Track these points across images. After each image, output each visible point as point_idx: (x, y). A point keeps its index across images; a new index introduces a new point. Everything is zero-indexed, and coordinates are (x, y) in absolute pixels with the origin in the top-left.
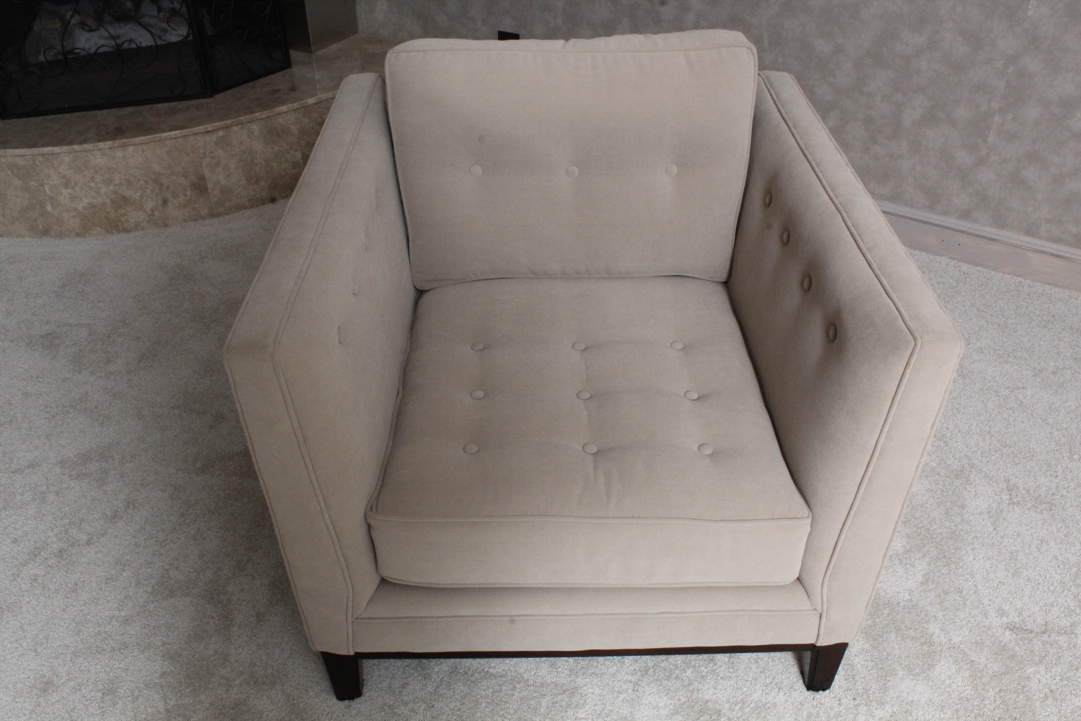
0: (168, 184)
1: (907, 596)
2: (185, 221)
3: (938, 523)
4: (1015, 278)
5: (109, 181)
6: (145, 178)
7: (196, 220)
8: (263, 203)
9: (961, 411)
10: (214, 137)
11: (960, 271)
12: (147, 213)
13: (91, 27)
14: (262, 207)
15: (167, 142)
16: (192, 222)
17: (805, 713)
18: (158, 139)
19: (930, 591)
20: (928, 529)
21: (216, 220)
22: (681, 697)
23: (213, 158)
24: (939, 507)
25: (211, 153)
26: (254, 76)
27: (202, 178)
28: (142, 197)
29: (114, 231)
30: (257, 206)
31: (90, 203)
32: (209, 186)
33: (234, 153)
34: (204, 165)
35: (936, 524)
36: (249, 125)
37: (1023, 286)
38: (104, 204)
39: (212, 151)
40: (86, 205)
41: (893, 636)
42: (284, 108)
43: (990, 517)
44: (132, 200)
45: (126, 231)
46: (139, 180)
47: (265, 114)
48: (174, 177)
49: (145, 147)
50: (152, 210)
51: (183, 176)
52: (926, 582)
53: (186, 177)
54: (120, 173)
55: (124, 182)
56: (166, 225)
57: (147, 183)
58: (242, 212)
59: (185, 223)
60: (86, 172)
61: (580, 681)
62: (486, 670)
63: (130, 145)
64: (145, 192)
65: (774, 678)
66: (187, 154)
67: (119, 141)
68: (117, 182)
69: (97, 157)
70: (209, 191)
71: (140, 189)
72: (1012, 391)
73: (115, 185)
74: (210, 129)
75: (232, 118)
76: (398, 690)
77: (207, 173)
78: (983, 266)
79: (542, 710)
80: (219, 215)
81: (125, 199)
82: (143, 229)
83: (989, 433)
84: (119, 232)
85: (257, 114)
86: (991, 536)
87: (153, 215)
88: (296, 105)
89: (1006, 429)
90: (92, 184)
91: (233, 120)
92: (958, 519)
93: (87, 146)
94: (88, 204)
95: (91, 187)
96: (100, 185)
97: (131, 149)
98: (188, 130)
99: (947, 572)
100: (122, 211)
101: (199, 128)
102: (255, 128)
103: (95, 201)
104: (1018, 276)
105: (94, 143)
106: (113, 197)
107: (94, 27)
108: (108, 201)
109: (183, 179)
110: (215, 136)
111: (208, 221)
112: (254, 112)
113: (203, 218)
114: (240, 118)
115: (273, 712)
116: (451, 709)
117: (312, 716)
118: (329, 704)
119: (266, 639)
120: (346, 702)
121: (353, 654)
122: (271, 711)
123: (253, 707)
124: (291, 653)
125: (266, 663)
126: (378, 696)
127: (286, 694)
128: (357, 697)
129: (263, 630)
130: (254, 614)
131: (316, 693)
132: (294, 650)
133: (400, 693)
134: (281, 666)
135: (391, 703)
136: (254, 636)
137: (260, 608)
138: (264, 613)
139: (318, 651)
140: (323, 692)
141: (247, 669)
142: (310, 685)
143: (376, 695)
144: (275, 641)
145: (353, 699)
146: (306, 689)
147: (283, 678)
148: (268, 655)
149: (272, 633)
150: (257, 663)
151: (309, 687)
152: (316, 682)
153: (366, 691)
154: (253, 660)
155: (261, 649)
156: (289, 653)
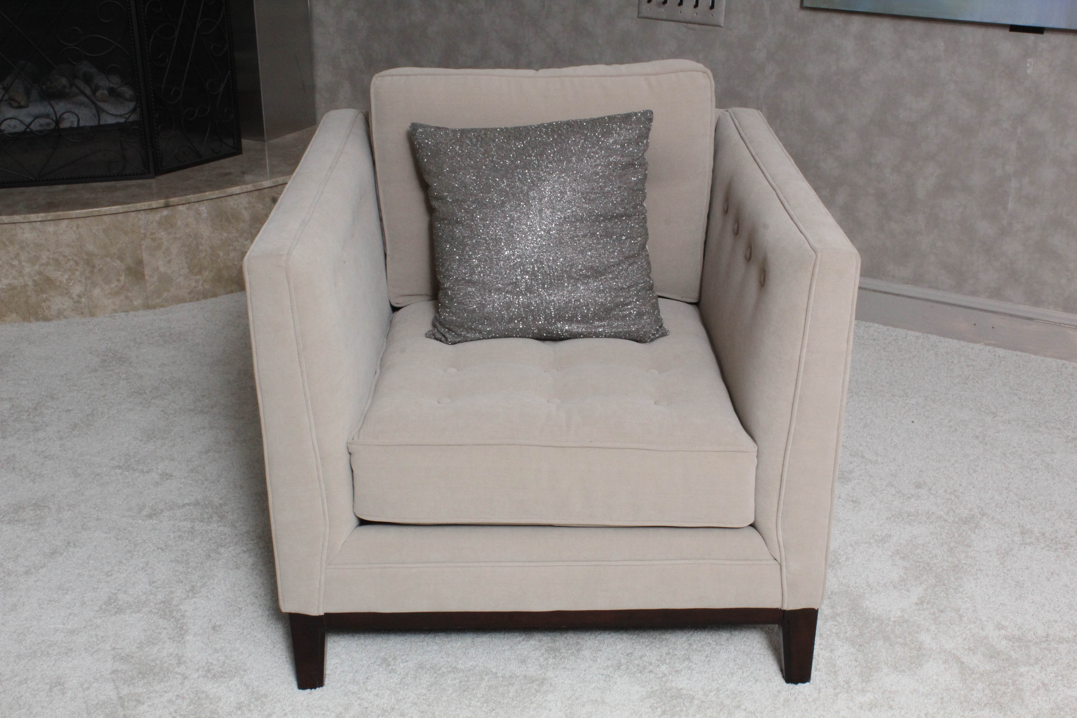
0: (101, 266)
1: (899, 613)
2: (115, 311)
3: (940, 559)
4: (1059, 361)
5: (34, 260)
6: (76, 258)
7: (127, 312)
8: (205, 297)
9: (977, 471)
10: (157, 216)
11: (995, 355)
12: (73, 299)
13: (19, 103)
14: (203, 301)
15: (105, 218)
16: (123, 313)
17: (782, 699)
18: (97, 214)
19: (924, 610)
20: (928, 564)
21: (151, 312)
22: (654, 686)
23: (154, 240)
24: (942, 546)
25: (152, 234)
26: (200, 160)
27: (140, 263)
28: (69, 279)
29: (32, 319)
30: (198, 300)
31: (10, 284)
32: (146, 273)
33: (178, 236)
34: (143, 247)
35: (937, 560)
36: (196, 205)
37: (1066, 368)
38: (26, 286)
39: (154, 232)
40: (4, 287)
41: (880, 643)
42: (236, 189)
43: (998, 554)
44: (58, 284)
45: (46, 319)
46: (69, 260)
47: (216, 194)
48: (108, 259)
49: (80, 222)
50: (79, 296)
51: (118, 258)
52: (921, 602)
53: (121, 259)
54: (49, 251)
55: (51, 262)
56: (92, 315)
57: (77, 263)
58: (180, 305)
59: (115, 314)
60: (10, 248)
61: (550, 674)
62: (453, 665)
63: (64, 219)
64: (73, 274)
65: (752, 673)
66: (126, 233)
67: (53, 214)
68: (44, 261)
69: (26, 231)
70: (147, 277)
71: (69, 270)
72: (1038, 455)
73: (43, 264)
74: (154, 207)
75: (178, 196)
76: (362, 681)
77: (145, 256)
78: (1022, 350)
79: (511, 695)
80: (154, 307)
81: (49, 280)
82: (66, 317)
83: (1007, 489)
84: (37, 320)
85: (207, 193)
86: (997, 569)
87: (79, 302)
88: (250, 187)
89: (1027, 485)
90: (15, 263)
91: (180, 198)
92: (963, 555)
93: (17, 218)
94: (6, 285)
95: (13, 266)
96: (24, 264)
97: (64, 223)
98: (130, 205)
99: (945, 595)
100: (44, 296)
101: (143, 204)
102: (203, 208)
103: (15, 282)
104: (1061, 359)
105: (24, 214)
106: (36, 278)
107: (23, 103)
108: (30, 283)
109: (118, 262)
110: (159, 215)
111: (141, 312)
112: (205, 191)
113: (136, 309)
114: (188, 196)
115: (232, 698)
116: (416, 695)
117: (272, 700)
118: (290, 691)
119: (223, 645)
120: (308, 691)
121: (322, 614)
122: (230, 697)
123: (210, 694)
124: (250, 655)
125: (224, 663)
126: (341, 686)
127: (245, 685)
128: (319, 687)
129: (220, 638)
130: (210, 626)
131: (277, 684)
132: (253, 652)
133: (364, 683)
134: (240, 664)
135: (355, 690)
136: (210, 642)
137: (216, 621)
138: (220, 625)
139: (287, 613)
140: (284, 683)
141: (204, 667)
142: (270, 678)
143: (339, 685)
144: (233, 646)
145: (315, 688)
146: (266, 680)
147: (242, 673)
148: (226, 656)
149: (230, 640)
150: (214, 662)
151: (269, 679)
152: (277, 676)
153: (328, 682)
154: (210, 660)
155: (218, 652)
156: (247, 655)
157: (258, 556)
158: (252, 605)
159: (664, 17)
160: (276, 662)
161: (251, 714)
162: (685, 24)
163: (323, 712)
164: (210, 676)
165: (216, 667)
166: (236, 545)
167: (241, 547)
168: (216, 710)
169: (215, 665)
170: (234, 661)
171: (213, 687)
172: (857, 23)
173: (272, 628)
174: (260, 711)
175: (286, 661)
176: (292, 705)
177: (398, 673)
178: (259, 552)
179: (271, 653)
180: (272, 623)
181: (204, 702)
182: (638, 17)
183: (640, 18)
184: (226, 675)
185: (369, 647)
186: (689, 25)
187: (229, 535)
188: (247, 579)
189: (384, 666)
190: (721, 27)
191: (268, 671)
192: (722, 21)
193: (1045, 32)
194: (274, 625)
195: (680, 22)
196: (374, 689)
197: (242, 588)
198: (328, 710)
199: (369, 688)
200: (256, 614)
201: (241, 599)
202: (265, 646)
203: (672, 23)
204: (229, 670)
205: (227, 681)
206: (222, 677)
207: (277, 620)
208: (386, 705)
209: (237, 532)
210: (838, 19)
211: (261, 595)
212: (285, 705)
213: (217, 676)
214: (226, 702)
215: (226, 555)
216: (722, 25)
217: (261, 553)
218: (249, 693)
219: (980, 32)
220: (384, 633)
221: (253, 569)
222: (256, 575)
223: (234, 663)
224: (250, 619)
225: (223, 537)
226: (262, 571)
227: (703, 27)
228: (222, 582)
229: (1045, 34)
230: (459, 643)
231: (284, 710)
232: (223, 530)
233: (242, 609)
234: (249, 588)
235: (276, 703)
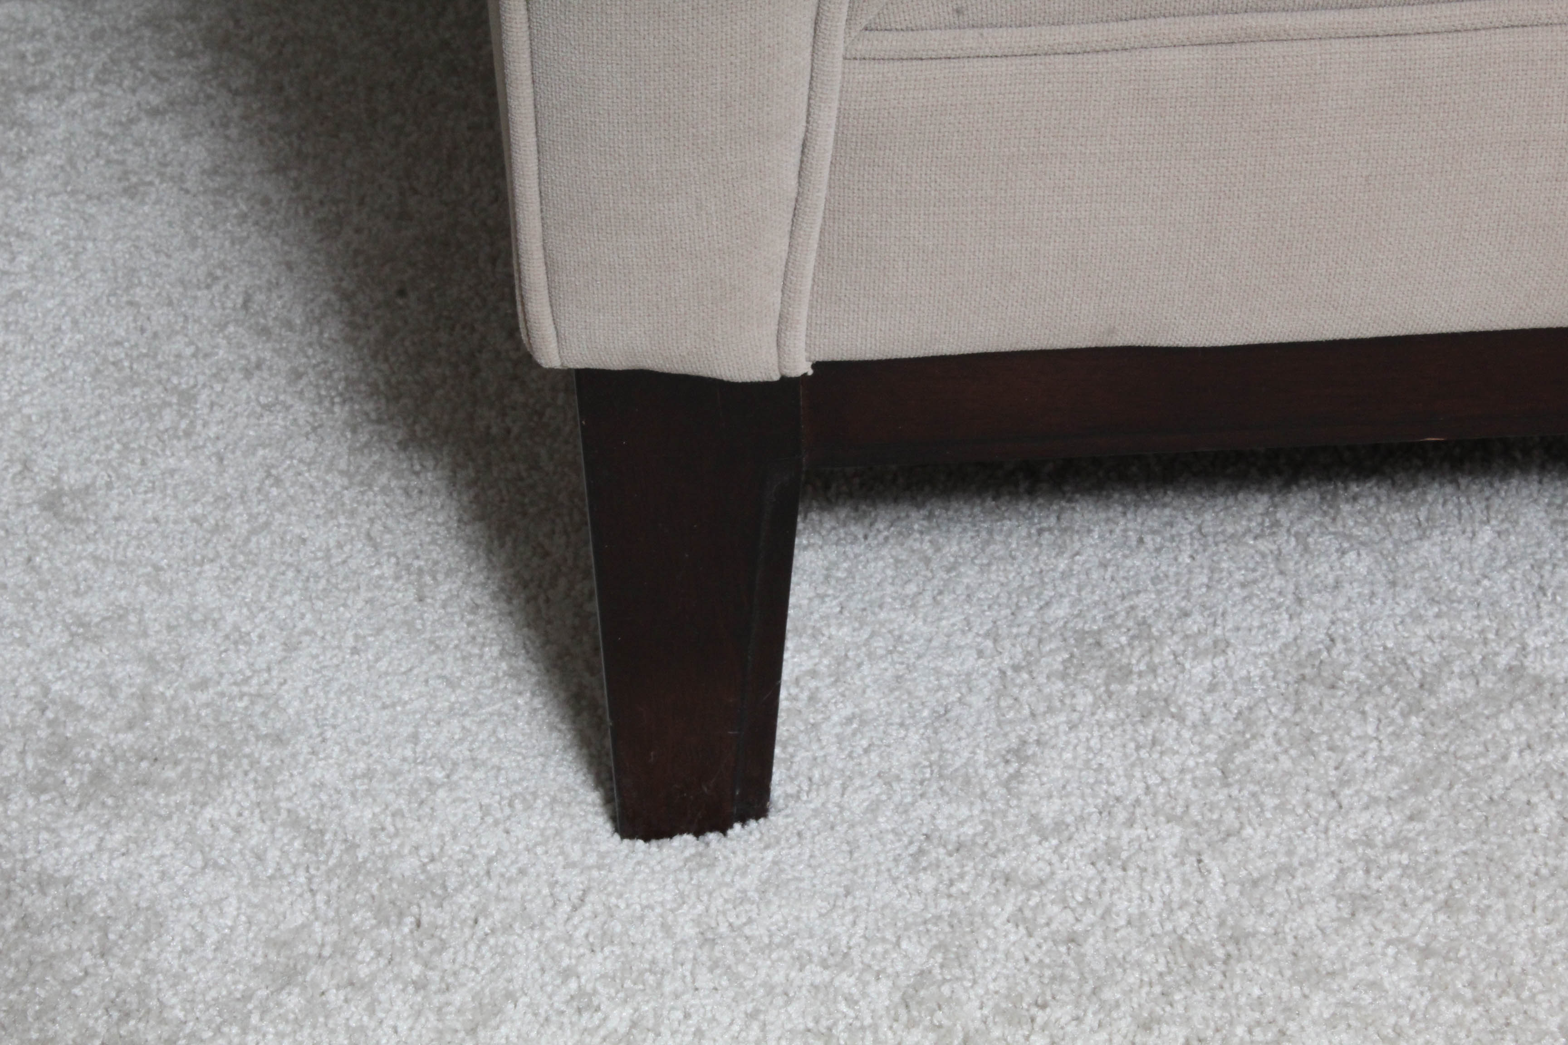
76: (991, 774)
115: (231, 909)
116: (1351, 845)
117: (482, 911)
118: (575, 853)
119: (123, 596)
120: (684, 843)
121: (802, 367)
122: (218, 904)
123: (93, 893)
124: (291, 647)
125: (144, 697)
126: (874, 808)
127: (295, 822)
128: (743, 820)
129: (95, 559)
130: (27, 497)
131: (485, 810)
132: (307, 632)
133: (1006, 784)
134: (241, 705)
135: (968, 830)
136: (44, 585)
137: (61, 469)
138: (87, 489)
139: (566, 373)
140: (529, 807)
141: (28, 729)
142: (439, 775)
143: (857, 802)
144: (181, 599)
145: (723, 828)
146: (413, 792)
147: (266, 755)
148: (151, 662)
149: (158, 568)
150: (88, 699)
151: (432, 785)
152: (475, 763)
153: (791, 789)
154: (56, 687)
155: (97, 640)
156: (273, 647)
157: (234, 132)
158: (248, 374)
160: (451, 683)
161: (371, 1010)
163: (816, 974)
164: (72, 783)
165: (99, 728)
166: (105, 83)
167: (134, 91)
168: (142, 990)
169: (94, 716)
170: (203, 684)
171: (100, 848)
173: (385, 490)
174: (420, 985)
175: (514, 674)
176: (607, 938)
177: (1194, 716)
178: (236, 113)
179: (409, 625)
180: (379, 466)
181: (63, 943)
184: (171, 774)
185: (970, 575)
187: (58, 38)
188: (194, 243)
189: (1096, 677)
191: (415, 738)
194: (397, 474)
196: (1082, 819)
197: (176, 292)
198: (844, 961)
199: (1049, 811)
200: (279, 423)
201: (179, 344)
202: (364, 594)
204: (186, 743)
205: (180, 806)
206: (145, 783)
207: (403, 446)
208: (1183, 918)
209: (96, 22)
211: (288, 325)
212: (569, 940)
213: (117, 778)
214: (201, 938)
215: (61, 131)
217: (245, 118)
218: (330, 875)
220: (1032, 493)
221: (217, 191)
222: (243, 218)
223: (202, 697)
224: (251, 450)
225: (27, 47)
226: (266, 201)
228: (61, 262)
230: (1486, 535)
231: (567, 974)
232: (20, 16)
233: (194, 398)
234: (217, 288)
235: (508, 928)
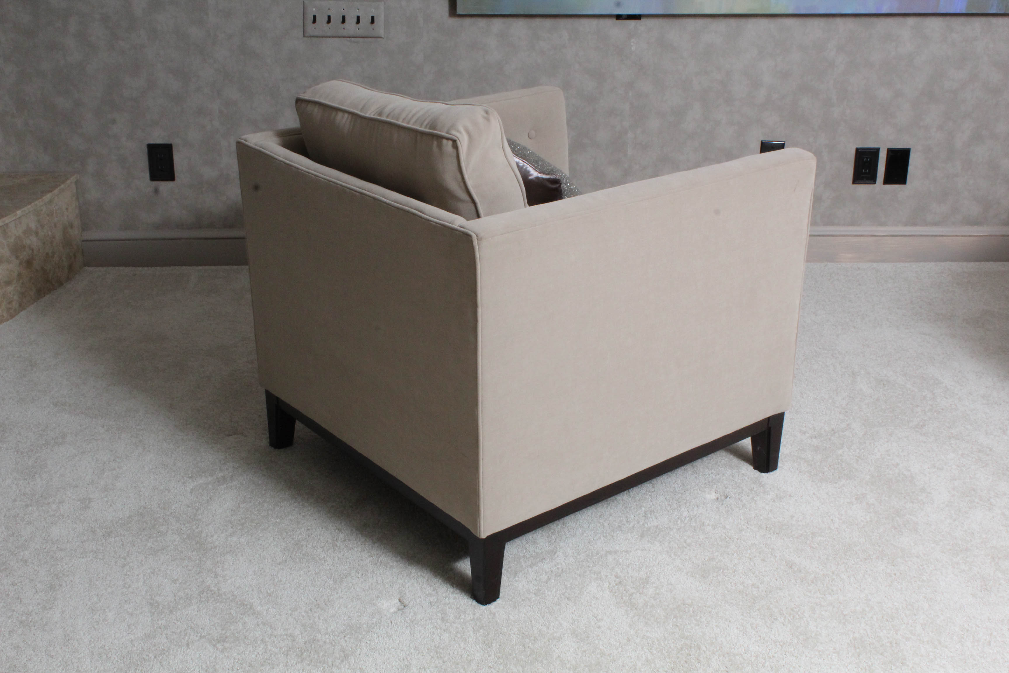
159: (329, 34)
162: (348, 39)
172: (497, 24)
182: (304, 36)
183: (307, 37)
186: (353, 39)
190: (381, 38)
192: (382, 32)
193: (642, 18)
195: (344, 37)
203: (337, 39)
210: (482, 22)
216: (383, 36)
219: (594, 22)
227: (366, 39)
229: (642, 19)
